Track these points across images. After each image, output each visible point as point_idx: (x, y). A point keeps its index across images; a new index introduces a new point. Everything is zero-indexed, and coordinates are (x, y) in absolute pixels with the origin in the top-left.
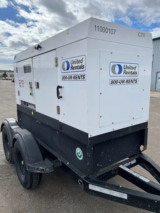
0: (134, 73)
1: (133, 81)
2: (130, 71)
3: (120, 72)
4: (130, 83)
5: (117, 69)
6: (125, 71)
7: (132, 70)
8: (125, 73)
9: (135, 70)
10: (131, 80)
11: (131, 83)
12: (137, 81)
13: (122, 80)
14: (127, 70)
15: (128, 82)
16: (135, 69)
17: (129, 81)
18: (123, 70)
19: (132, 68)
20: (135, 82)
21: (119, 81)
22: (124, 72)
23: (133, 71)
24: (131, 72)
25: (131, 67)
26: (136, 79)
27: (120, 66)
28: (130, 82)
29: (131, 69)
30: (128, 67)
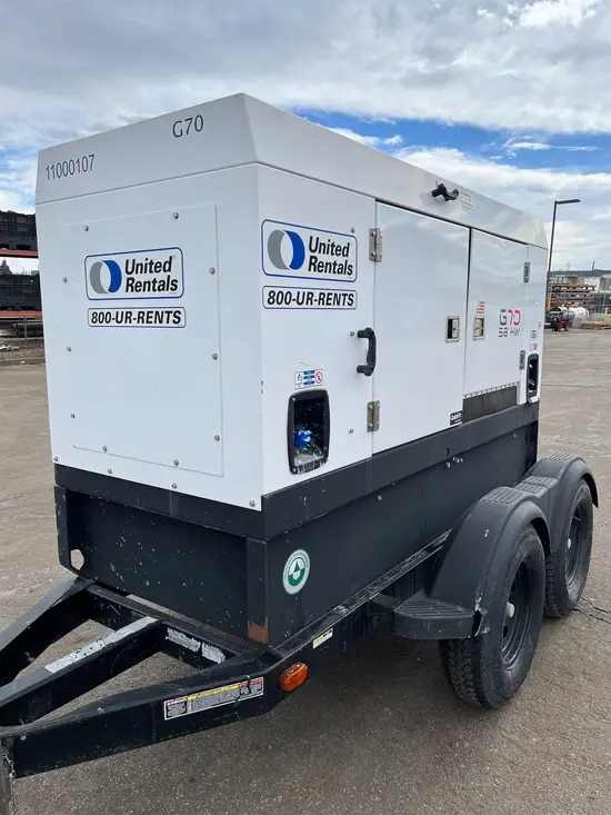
0: (164, 286)
1: (165, 315)
2: (149, 277)
3: (114, 287)
4: (153, 324)
5: (106, 277)
6: (130, 282)
7: (154, 275)
8: (132, 286)
9: (168, 273)
10: (157, 313)
11: (158, 324)
12: (179, 318)
13: (125, 311)
14: (140, 277)
15: (145, 318)
16: (169, 270)
17: (148, 317)
18: (124, 276)
19: (156, 267)
20: (171, 320)
21: (114, 316)
22: (128, 285)
23: (162, 276)
24: (155, 282)
25: (151, 263)
26: (174, 310)
27: (113, 267)
28: (153, 320)
29: (151, 272)
30: (141, 264)
